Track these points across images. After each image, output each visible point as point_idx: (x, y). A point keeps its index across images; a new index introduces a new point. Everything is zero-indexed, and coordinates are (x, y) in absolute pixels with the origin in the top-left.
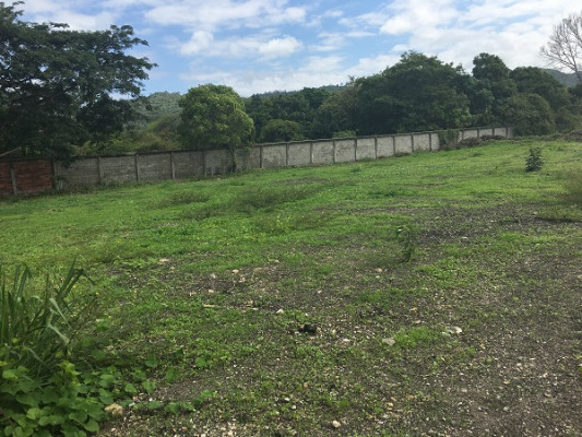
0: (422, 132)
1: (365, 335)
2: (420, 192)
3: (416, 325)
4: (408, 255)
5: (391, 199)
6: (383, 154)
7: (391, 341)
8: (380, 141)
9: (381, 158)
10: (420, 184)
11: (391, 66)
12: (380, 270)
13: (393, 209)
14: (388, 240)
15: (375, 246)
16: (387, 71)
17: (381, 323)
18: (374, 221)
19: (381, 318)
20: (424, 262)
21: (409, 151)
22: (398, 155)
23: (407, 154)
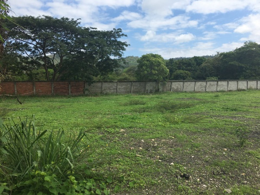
0: (253, 80)
1: (215, 185)
2: (250, 110)
3: (244, 184)
4: (242, 143)
5: (234, 112)
6: (231, 89)
7: (229, 191)
8: (230, 82)
9: (230, 91)
10: (250, 106)
11: (238, 48)
12: (226, 149)
13: (235, 117)
14: (231, 134)
15: (224, 136)
16: (236, 50)
17: (224, 179)
18: (224, 123)
19: (224, 177)
20: (251, 148)
21: (245, 88)
22: (239, 90)
23: (244, 90)
